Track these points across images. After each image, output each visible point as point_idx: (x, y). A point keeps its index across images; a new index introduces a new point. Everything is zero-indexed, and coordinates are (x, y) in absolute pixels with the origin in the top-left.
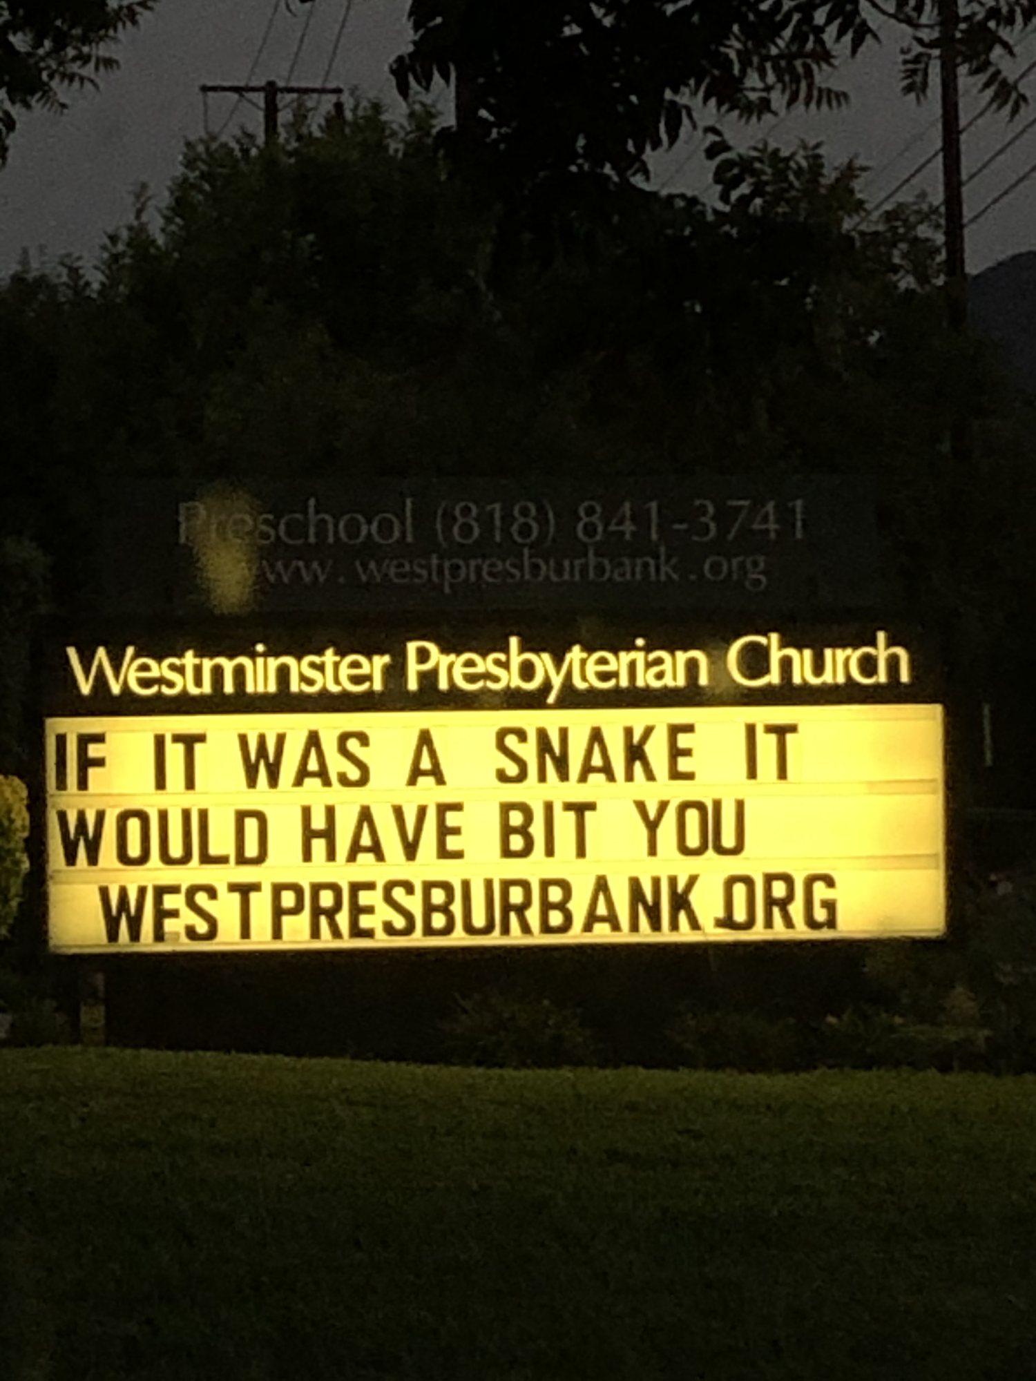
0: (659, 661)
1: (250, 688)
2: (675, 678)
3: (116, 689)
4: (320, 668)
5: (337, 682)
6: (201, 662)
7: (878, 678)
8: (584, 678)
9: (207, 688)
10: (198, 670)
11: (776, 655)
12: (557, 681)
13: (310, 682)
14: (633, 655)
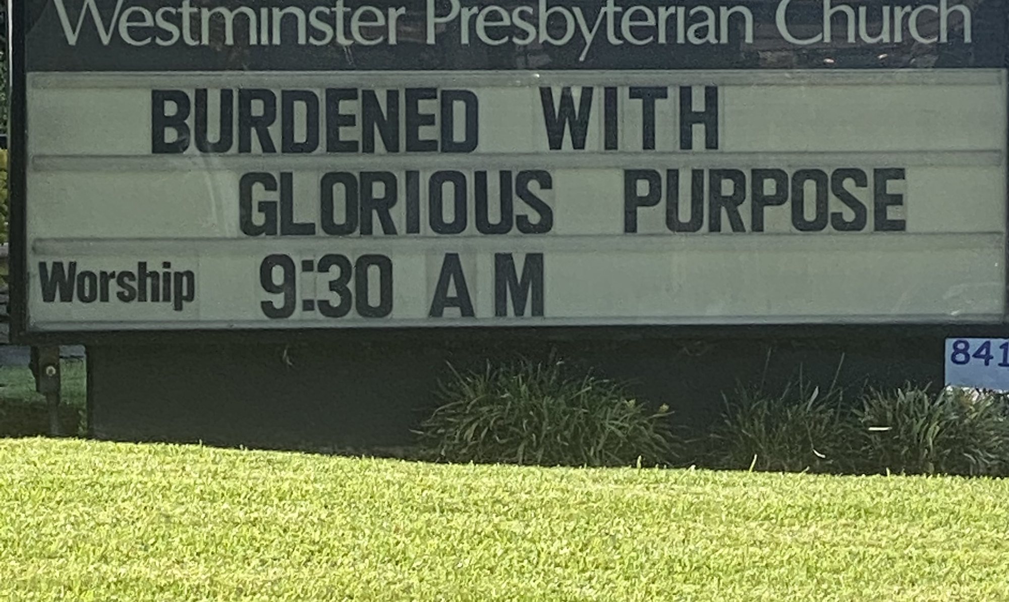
0: (702, 16)
1: (253, 41)
2: (718, 37)
3: (106, 40)
4: (331, 20)
5: (348, 34)
6: (200, 13)
7: (939, 38)
8: (618, 34)
9: (205, 41)
10: (196, 20)
11: (828, 13)
12: (589, 38)
13: (321, 35)
14: (672, 10)
